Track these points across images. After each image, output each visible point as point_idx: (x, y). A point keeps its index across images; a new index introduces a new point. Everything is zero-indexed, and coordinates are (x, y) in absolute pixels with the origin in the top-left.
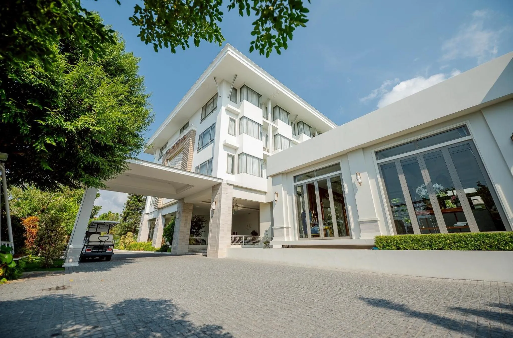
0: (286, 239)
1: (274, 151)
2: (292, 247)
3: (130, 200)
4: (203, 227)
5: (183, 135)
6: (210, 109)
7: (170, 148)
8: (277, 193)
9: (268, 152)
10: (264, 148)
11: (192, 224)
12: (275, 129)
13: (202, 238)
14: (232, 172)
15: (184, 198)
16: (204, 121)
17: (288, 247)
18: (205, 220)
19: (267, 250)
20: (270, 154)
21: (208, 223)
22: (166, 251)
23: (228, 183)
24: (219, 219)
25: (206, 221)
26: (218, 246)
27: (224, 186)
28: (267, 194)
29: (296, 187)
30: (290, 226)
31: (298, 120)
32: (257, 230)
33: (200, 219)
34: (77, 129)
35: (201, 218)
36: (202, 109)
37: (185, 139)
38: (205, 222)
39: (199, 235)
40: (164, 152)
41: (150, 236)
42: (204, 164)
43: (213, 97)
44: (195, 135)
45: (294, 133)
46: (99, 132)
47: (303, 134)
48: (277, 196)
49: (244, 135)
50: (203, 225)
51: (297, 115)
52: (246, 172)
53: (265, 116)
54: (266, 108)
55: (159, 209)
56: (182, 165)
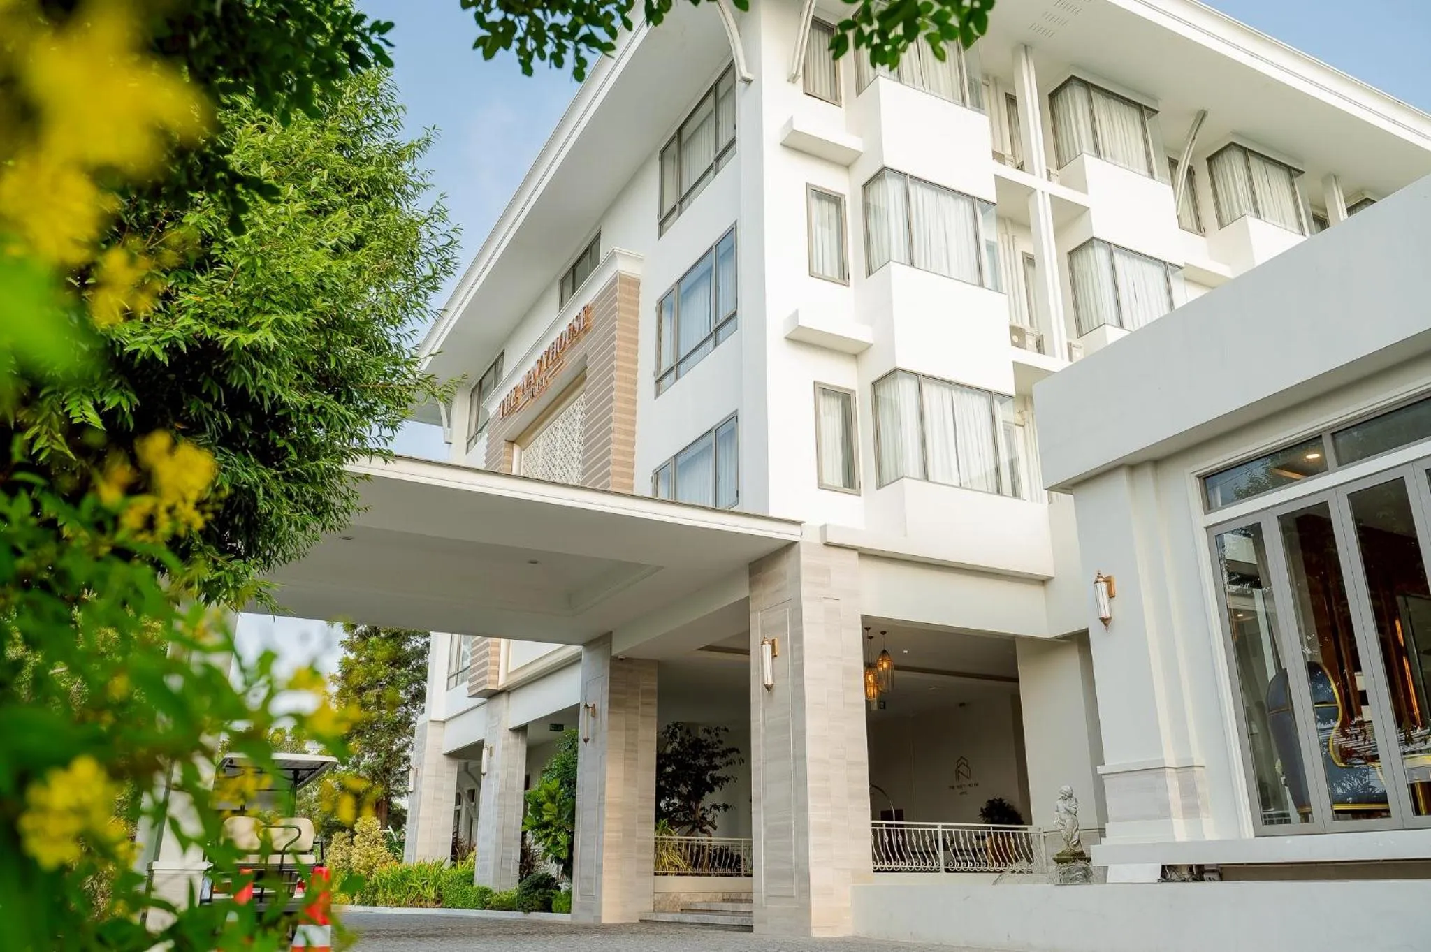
0: (1180, 830)
1: (1075, 342)
2: (1224, 873)
3: (352, 656)
4: (717, 781)
5: (577, 310)
6: (700, 154)
7: (518, 381)
8: (1108, 581)
9: (1040, 347)
10: (1015, 330)
11: (660, 768)
12: (1068, 214)
13: (715, 840)
14: (850, 481)
15: (611, 633)
16: (678, 226)
17: (1198, 873)
18: (723, 747)
19: (1079, 892)
20: (1055, 362)
21: (746, 760)
22: (547, 907)
23: (832, 539)
24: (801, 735)
25: (731, 750)
26: (805, 877)
27: (808, 558)
28: (1051, 585)
29: (1219, 537)
30: (1198, 758)
31: (1213, 137)
32: (1012, 798)
33: (698, 741)
34: (172, 350)
35: (702, 735)
36: (662, 159)
37: (586, 330)
38: (724, 754)
39: (699, 825)
40: (493, 407)
41: (462, 835)
42: (694, 450)
43: (714, 88)
44: (638, 304)
45: (1189, 221)
46: (255, 351)
47: (1251, 221)
48: (1111, 596)
49: (899, 272)
50: (717, 774)
51: (1202, 116)
52: (926, 476)
53: (1008, 151)
54: (1011, 100)
55: (492, 695)
56: (584, 462)
